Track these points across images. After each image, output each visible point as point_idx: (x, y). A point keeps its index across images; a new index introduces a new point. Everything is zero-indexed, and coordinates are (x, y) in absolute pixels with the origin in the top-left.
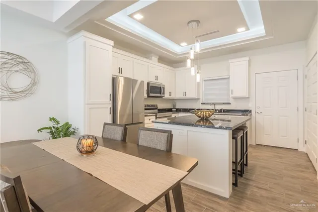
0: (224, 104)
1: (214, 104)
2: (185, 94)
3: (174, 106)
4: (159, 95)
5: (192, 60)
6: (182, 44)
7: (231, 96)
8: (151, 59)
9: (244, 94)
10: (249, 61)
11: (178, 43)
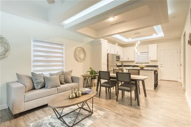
0: (146, 63)
1: (141, 63)
2: (128, 59)
3: (122, 64)
4: (118, 59)
5: (136, 47)
6: (129, 39)
7: (149, 60)
8: (115, 45)
9: (155, 59)
10: (157, 46)
11: (128, 38)
